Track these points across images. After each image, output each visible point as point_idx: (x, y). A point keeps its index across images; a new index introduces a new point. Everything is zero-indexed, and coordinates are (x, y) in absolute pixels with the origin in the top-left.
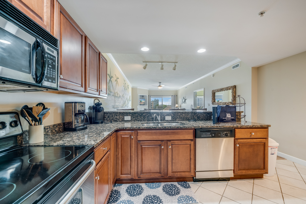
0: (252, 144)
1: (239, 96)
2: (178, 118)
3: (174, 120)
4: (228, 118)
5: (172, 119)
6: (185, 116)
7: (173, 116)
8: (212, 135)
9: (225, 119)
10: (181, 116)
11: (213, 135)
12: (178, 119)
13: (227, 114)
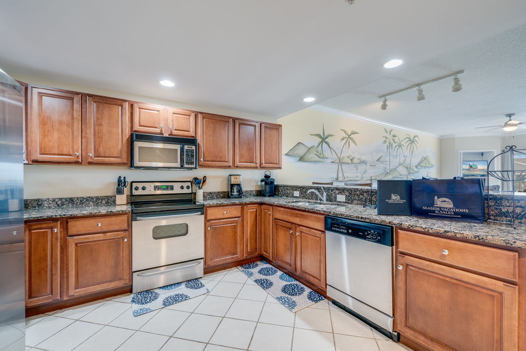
0: (448, 279)
1: (511, 148)
2: (356, 199)
3: (350, 202)
4: (440, 208)
5: (347, 201)
6: (368, 198)
7: (349, 196)
8: (348, 231)
9: (434, 212)
10: (361, 196)
11: (350, 231)
12: (356, 202)
13: (436, 198)
